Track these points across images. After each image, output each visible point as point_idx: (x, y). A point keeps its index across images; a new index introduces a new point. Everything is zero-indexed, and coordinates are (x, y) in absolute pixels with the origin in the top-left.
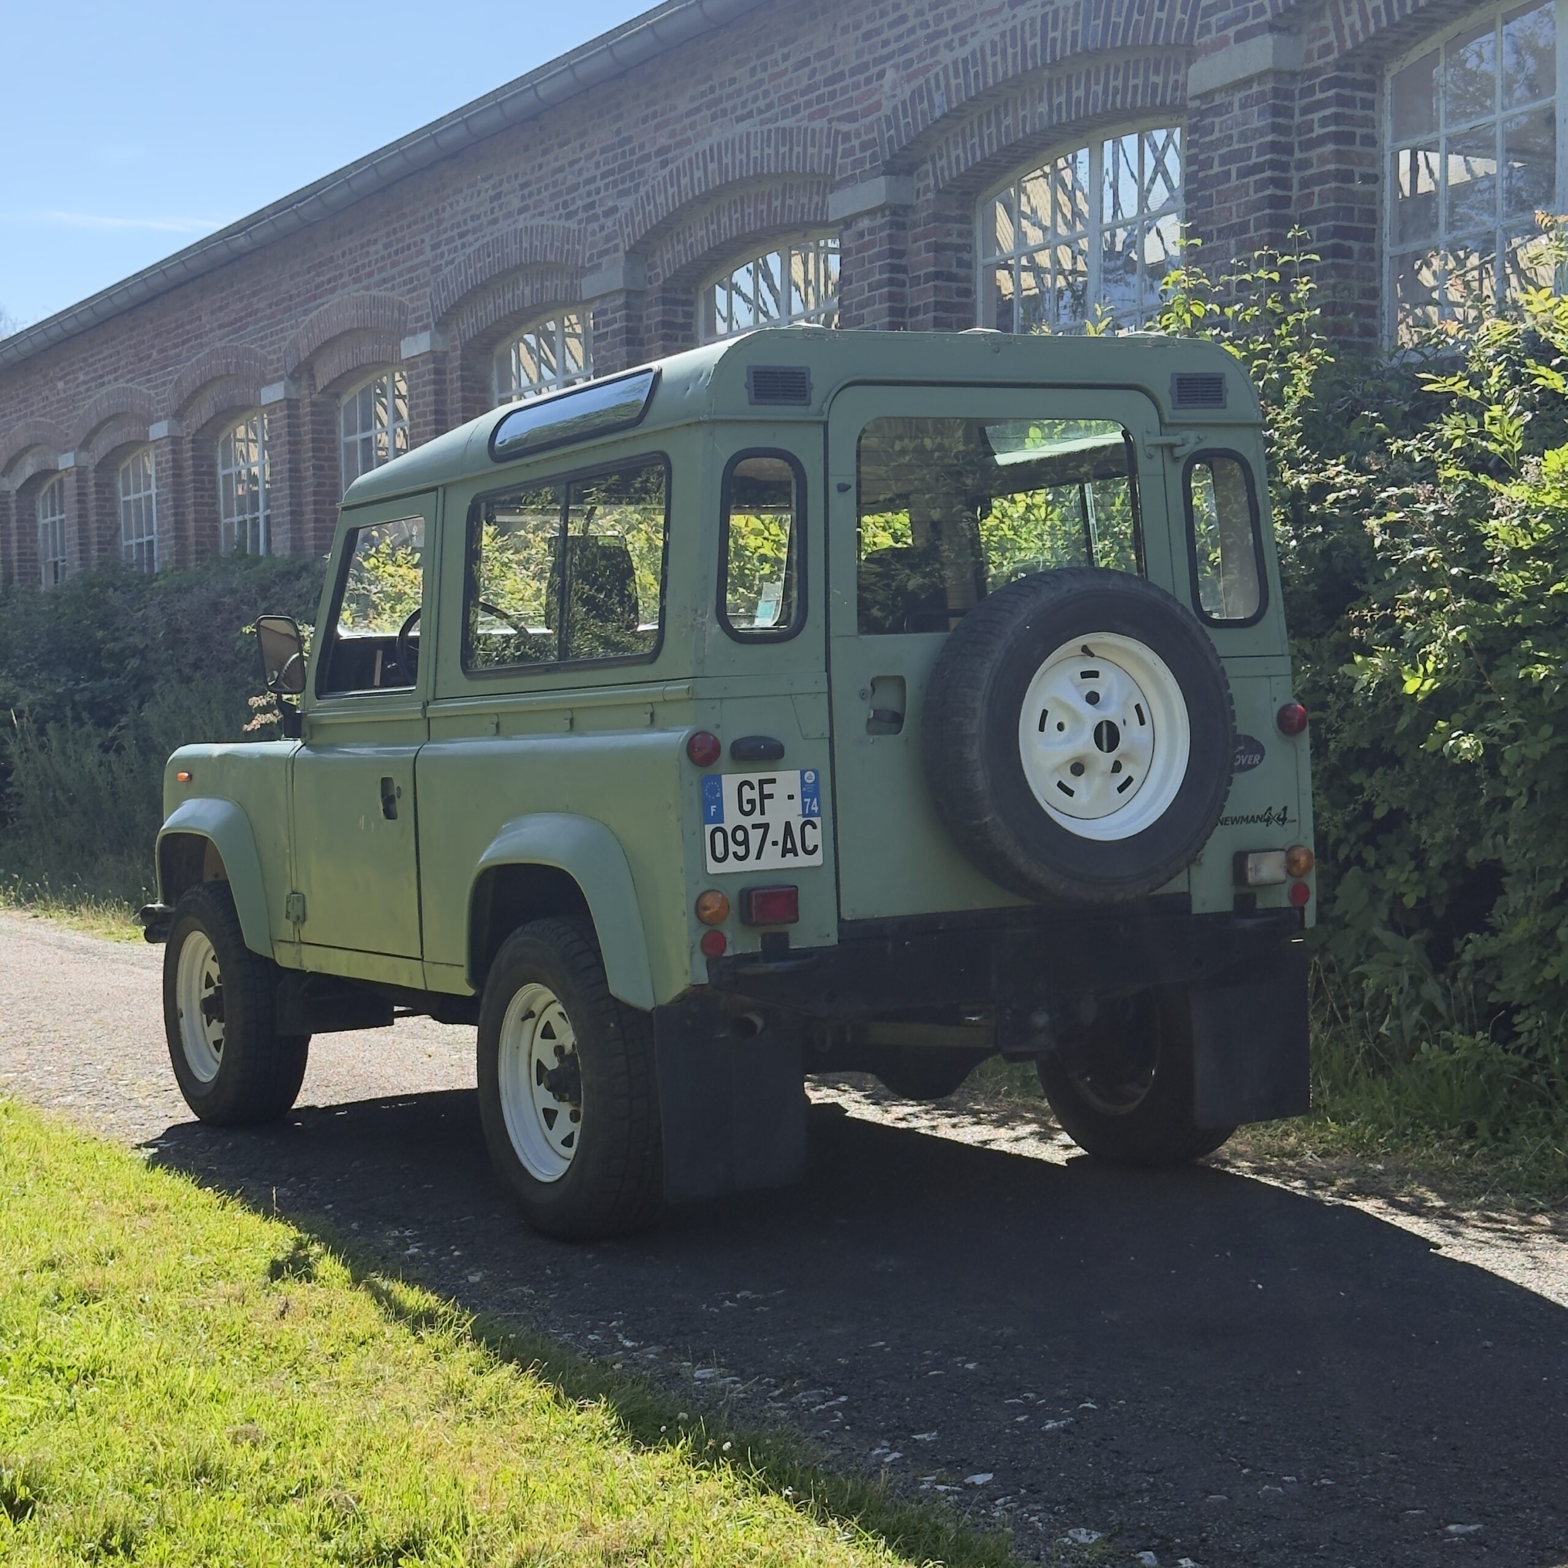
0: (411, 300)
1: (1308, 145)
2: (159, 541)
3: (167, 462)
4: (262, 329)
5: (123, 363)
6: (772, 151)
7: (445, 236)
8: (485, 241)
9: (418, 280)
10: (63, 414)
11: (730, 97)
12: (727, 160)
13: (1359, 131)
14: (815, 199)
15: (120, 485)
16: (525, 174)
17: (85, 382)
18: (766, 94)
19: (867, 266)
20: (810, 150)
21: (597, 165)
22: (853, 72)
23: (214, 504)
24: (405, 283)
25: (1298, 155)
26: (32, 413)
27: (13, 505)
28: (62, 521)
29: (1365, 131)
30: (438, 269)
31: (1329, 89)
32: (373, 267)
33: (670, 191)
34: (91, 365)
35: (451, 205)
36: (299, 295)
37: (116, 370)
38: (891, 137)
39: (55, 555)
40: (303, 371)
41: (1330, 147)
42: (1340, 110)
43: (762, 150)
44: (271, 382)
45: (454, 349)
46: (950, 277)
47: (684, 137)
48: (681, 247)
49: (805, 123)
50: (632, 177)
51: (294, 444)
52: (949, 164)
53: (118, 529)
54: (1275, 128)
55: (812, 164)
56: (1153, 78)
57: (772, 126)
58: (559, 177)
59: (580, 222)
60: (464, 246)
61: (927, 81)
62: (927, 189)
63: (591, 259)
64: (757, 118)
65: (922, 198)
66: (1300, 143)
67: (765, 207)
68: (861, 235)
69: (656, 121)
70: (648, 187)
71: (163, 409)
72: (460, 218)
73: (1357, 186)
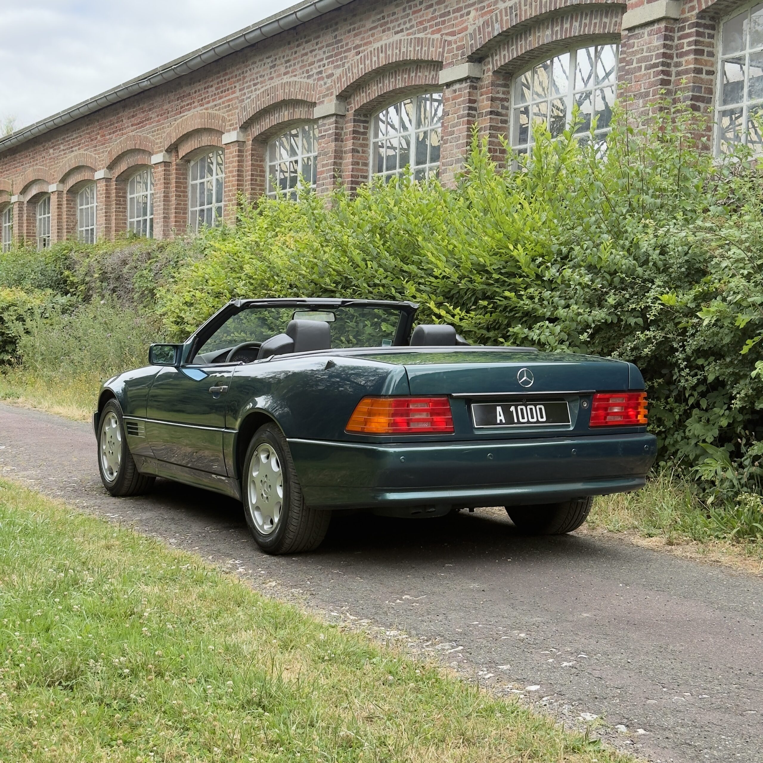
0: (228, 116)
1: (681, 55)
2: (97, 229)
3: (103, 190)
4: (153, 127)
5: (83, 141)
6: (412, 49)
7: (247, 85)
8: (266, 88)
9: (232, 106)
10: (52, 165)
11: (392, 22)
12: (389, 52)
13: (706, 49)
14: (432, 73)
15: (78, 201)
16: (288, 56)
17: (63, 150)
18: (410, 20)
19: (457, 107)
20: (431, 49)
21: (324, 52)
22: (454, 12)
23: (125, 212)
24: (225, 107)
25: (675, 59)
26: (36, 164)
27: (25, 209)
28: (49, 217)
29: (710, 49)
30: (243, 101)
31: (693, 28)
32: (210, 99)
33: (360, 66)
34: (67, 141)
35: (250, 70)
36: (172, 111)
37: (79, 145)
38: (472, 44)
39: (44, 234)
40: (173, 149)
41: (692, 57)
42: (698, 38)
43: (407, 48)
44: (157, 153)
45: (248, 140)
46: (498, 114)
47: (368, 40)
48: (364, 94)
49: (429, 36)
50: (341, 59)
51: (167, 184)
52: (500, 58)
53: (76, 223)
54: (665, 46)
55: (432, 55)
56: (605, 20)
57: (413, 37)
58: (305, 58)
59: (314, 80)
60: (256, 90)
61: (491, 18)
62: (489, 70)
63: (319, 99)
64: (405, 33)
65: (486, 75)
66: (677, 54)
67: (407, 76)
68: (455, 91)
69: (354, 32)
70: (349, 64)
71: (102, 164)
72: (254, 76)
73: (704, 76)
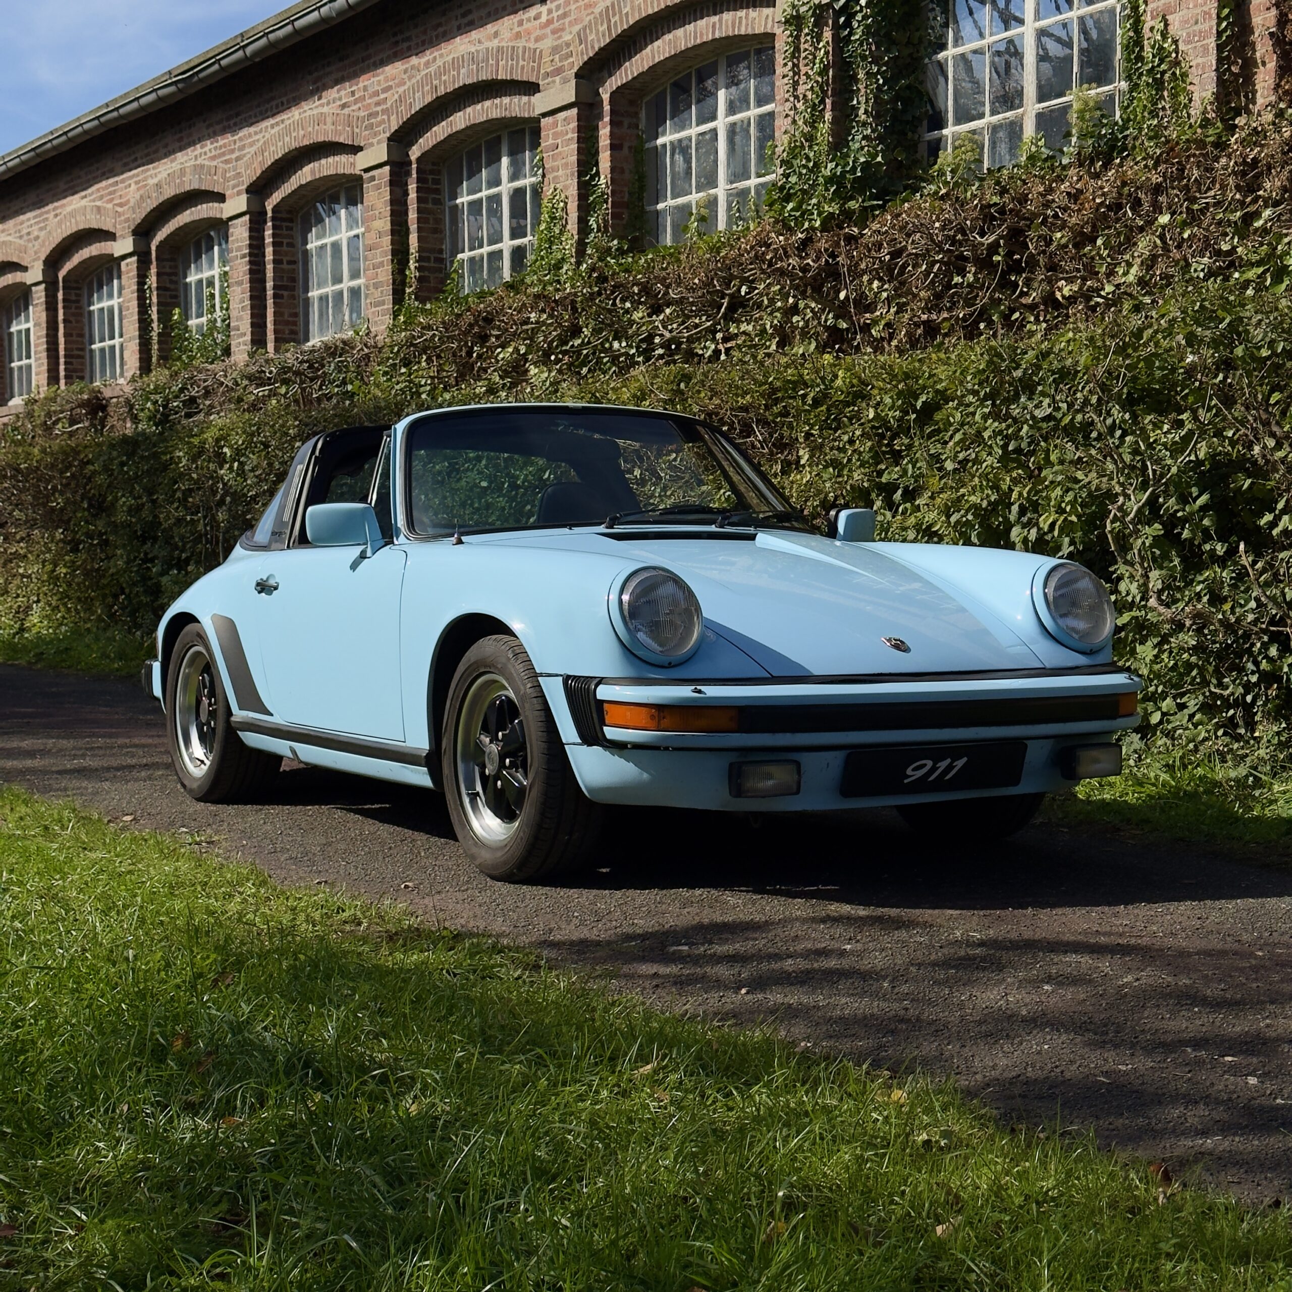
6: (94, 217)
12: (78, 219)
13: (285, 241)
20: (107, 219)
22: (121, 182)
29: (289, 241)
63: (29, 262)
64: (88, 199)
73: (285, 266)
